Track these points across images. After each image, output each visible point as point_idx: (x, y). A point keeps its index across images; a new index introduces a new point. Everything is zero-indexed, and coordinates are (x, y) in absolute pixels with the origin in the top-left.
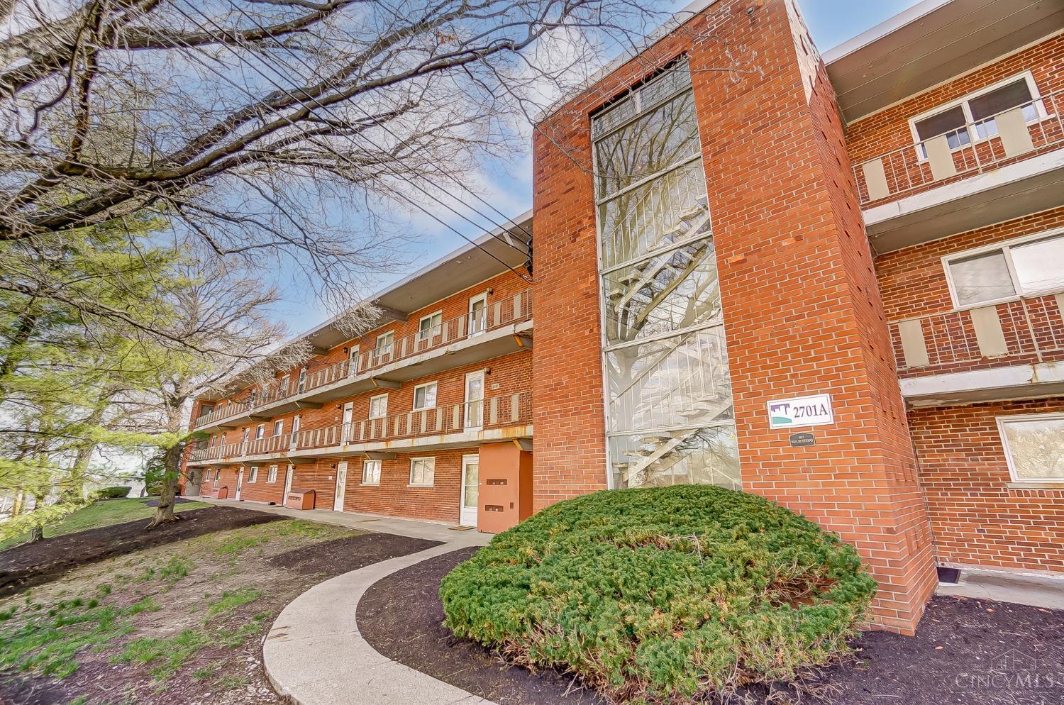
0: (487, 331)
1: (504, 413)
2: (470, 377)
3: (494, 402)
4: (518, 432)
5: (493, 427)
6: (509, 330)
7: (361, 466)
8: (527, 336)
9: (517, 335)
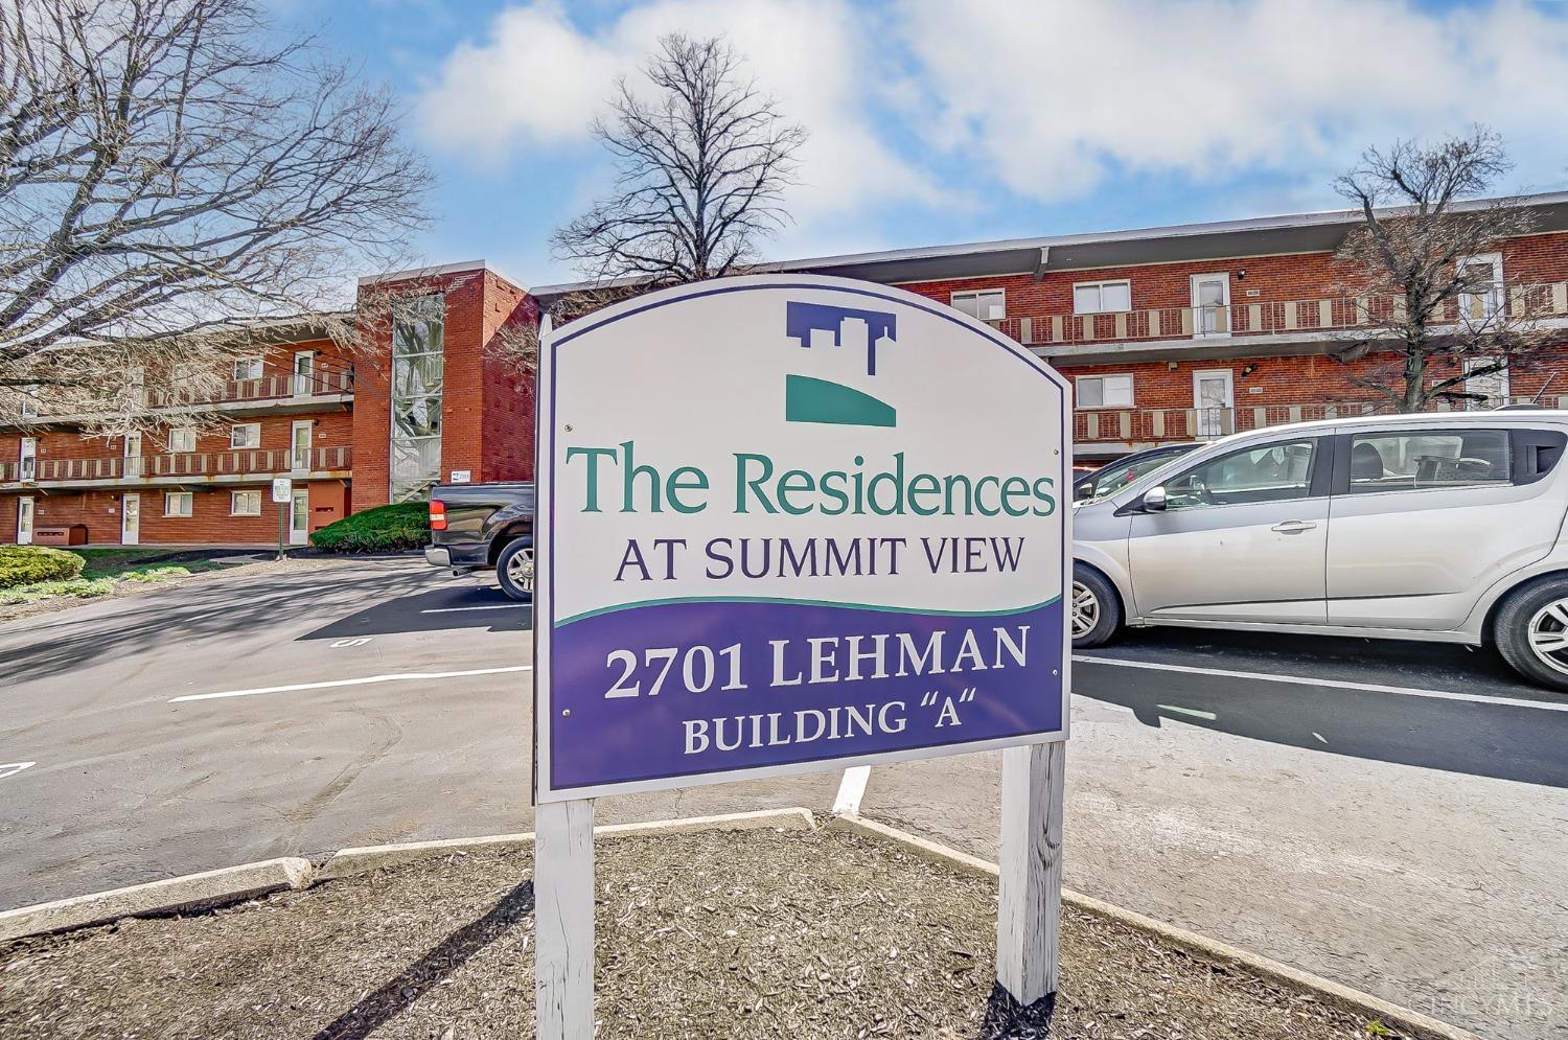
0: (314, 395)
1: (331, 458)
2: (297, 424)
3: (323, 452)
4: (343, 474)
5: (322, 470)
6: (336, 398)
7: (162, 497)
8: (349, 404)
9: (341, 403)
